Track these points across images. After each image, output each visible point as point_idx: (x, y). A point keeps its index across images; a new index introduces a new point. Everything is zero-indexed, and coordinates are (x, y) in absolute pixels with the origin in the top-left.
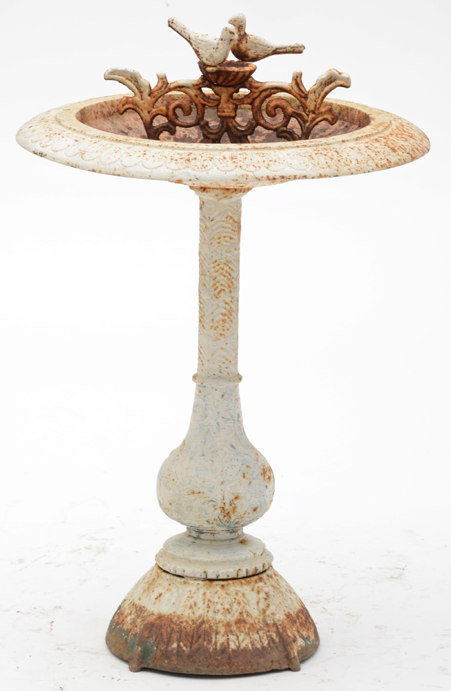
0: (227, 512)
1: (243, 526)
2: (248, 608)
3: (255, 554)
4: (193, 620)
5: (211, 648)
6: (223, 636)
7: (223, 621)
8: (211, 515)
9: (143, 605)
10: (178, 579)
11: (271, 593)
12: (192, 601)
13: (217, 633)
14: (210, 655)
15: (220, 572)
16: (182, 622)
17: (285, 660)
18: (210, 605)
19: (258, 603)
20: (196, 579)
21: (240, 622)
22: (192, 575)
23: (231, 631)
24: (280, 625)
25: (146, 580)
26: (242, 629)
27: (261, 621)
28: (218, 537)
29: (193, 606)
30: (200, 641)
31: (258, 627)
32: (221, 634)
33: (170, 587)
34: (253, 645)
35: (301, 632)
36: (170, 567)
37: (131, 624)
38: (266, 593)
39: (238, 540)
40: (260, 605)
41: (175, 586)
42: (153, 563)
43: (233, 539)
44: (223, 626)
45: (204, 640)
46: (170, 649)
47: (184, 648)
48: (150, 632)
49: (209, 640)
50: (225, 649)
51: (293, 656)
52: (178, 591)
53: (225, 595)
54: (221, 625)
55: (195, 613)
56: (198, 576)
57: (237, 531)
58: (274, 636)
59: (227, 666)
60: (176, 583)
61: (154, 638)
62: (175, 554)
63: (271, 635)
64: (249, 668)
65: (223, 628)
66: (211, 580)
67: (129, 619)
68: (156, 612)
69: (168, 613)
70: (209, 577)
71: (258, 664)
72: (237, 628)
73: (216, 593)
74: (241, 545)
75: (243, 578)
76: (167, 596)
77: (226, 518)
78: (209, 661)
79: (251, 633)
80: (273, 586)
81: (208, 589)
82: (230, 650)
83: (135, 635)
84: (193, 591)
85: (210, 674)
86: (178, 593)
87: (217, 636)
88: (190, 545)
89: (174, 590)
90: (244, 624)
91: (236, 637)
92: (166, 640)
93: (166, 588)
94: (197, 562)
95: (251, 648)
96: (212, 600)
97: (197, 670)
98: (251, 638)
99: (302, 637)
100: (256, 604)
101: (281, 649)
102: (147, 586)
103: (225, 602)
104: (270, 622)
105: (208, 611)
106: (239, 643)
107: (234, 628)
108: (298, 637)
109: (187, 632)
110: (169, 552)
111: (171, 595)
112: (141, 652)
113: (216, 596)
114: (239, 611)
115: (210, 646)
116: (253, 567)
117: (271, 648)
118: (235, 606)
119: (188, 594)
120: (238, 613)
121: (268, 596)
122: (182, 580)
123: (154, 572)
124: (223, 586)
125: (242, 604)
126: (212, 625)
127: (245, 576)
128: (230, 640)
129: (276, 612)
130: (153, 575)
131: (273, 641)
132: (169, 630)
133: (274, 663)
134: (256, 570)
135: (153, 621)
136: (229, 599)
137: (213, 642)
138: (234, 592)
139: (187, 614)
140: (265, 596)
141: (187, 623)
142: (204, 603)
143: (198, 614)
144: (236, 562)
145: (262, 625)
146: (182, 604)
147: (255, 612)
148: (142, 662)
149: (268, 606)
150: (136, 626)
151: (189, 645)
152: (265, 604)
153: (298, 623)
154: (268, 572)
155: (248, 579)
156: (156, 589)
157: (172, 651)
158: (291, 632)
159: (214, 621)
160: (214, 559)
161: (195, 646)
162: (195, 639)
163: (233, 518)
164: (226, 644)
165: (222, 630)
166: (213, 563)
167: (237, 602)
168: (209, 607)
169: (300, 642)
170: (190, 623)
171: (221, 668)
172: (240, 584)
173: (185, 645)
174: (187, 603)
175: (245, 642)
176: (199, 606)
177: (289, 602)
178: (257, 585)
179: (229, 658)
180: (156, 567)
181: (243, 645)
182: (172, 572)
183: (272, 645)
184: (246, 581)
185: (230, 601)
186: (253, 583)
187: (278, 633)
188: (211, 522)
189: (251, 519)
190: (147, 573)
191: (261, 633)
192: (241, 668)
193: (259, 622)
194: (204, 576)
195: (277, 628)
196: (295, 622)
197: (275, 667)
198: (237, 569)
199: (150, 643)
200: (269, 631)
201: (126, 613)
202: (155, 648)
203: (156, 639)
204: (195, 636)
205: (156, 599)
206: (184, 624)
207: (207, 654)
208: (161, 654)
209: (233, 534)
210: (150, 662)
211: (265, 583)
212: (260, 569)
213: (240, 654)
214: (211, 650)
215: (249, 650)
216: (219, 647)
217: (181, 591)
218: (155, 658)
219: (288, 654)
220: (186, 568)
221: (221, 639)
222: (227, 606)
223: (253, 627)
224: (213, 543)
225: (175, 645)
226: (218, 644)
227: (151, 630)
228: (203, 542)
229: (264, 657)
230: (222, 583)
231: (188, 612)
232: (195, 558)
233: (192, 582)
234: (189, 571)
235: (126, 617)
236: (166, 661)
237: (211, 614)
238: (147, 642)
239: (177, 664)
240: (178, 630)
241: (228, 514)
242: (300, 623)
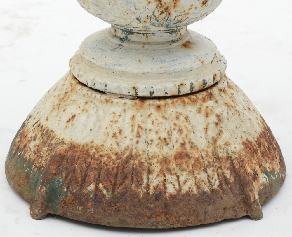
0: (165, 7)
1: (187, 24)
2: (192, 137)
3: (203, 62)
4: (116, 154)
5: (141, 192)
6: (158, 175)
7: (158, 156)
8: (142, 10)
9: (51, 128)
10: (98, 95)
11: (225, 115)
12: (115, 128)
13: (150, 172)
14: (139, 201)
15: (155, 88)
16: (102, 156)
17: (242, 205)
18: (141, 133)
19: (206, 129)
20: (121, 97)
21: (181, 156)
22: (117, 92)
23: (169, 170)
24: (236, 159)
25: (57, 93)
26: (184, 166)
27: (210, 154)
28: (152, 39)
29: (118, 134)
30: (126, 182)
31: (206, 162)
32: (155, 173)
33: (87, 107)
34: (198, 188)
35: (263, 164)
36: (88, 78)
37: (34, 152)
38: (218, 116)
39: (180, 43)
40: (209, 132)
41: (93, 106)
42: (66, 69)
43: (173, 41)
44: (157, 162)
45: (132, 181)
46: (85, 191)
47: (105, 192)
48: (58, 167)
49: (138, 181)
50: (160, 193)
51: (253, 200)
52: (97, 112)
53: (161, 120)
54: (155, 160)
55: (121, 144)
56: (125, 92)
57: (179, 31)
58: (228, 173)
59: (163, 216)
60: (95, 101)
61: (64, 175)
62: (94, 61)
63: (223, 173)
64: (193, 218)
65: (158, 165)
66: (143, 99)
67: (32, 145)
68: (68, 140)
69: (83, 142)
70: (140, 94)
71: (206, 213)
72: (177, 165)
73: (149, 116)
74: (184, 49)
75: (186, 95)
76: (82, 118)
77: (163, 15)
78: (139, 210)
79: (196, 172)
80: (227, 105)
81: (138, 110)
82: (167, 195)
83: (39, 168)
84: (118, 114)
85: (139, 227)
86: (98, 116)
87: (150, 176)
88: (114, 49)
89: (92, 112)
90: (187, 159)
91: (175, 177)
92: (80, 180)
93: (82, 108)
94: (123, 73)
95: (195, 192)
96: (143, 126)
97: (122, 221)
98: (196, 178)
99: (265, 171)
100: (204, 131)
101: (236, 192)
102: (57, 102)
103: (162, 129)
104: (222, 154)
105: (137, 142)
106: (180, 185)
107: (173, 165)
108: (259, 172)
109: (108, 169)
110: (86, 57)
111: (88, 118)
112: (46, 193)
113: (149, 121)
114: (181, 141)
115: (139, 190)
116: (201, 81)
117: (224, 191)
118: (175, 135)
119: (111, 118)
120: (179, 144)
121: (220, 120)
122: (104, 97)
123: (67, 82)
124: (159, 107)
125: (185, 132)
126: (143, 160)
127: (189, 92)
128: (168, 182)
129: (231, 141)
130: (66, 86)
131: (226, 180)
132: (84, 166)
133: (227, 211)
134: (204, 83)
135: (63, 152)
136: (168, 125)
137: (144, 185)
138: (174, 115)
139: (109, 146)
140: (216, 120)
141: (109, 157)
142: (132, 131)
143: (123, 146)
144: (177, 74)
145: (211, 161)
146: (102, 131)
147: (202, 143)
148: (47, 207)
149: (220, 133)
150: (42, 157)
151: (111, 187)
152: (217, 131)
153: (259, 153)
154: (220, 86)
155: (193, 97)
156: (68, 107)
157: (88, 194)
158: (251, 167)
159: (145, 155)
160: (146, 71)
161: (119, 189)
162: (119, 180)
163: (174, 14)
164: (162, 187)
165: (156, 168)
166: (145, 76)
167: (177, 128)
168: (139, 136)
169: (263, 179)
170: (113, 157)
171: (154, 220)
172: (182, 104)
173: (105, 188)
174: (109, 130)
175: (188, 184)
176: (126, 135)
177: (248, 124)
178: (205, 105)
179: (166, 206)
180: (70, 76)
181: (185, 189)
182: (90, 85)
183: (224, 186)
184: (190, 99)
185: (168, 128)
186: (200, 102)
187: (233, 169)
188: (143, 20)
189: (199, 15)
190: (58, 83)
191: (210, 171)
192: (181, 219)
193: (207, 155)
194: (132, 93)
195: (232, 163)
196: (256, 152)
197: (228, 216)
198: (178, 83)
199: (59, 181)
200: (220, 168)
201: (29, 136)
202: (65, 190)
203: (66, 177)
204: (119, 175)
205: (68, 122)
206: (105, 158)
207: (136, 201)
208: (73, 198)
209: (174, 35)
210: (58, 207)
211: (216, 102)
212: (210, 82)
213: (181, 199)
214: (141, 195)
215: (194, 194)
216: (151, 191)
217: (101, 113)
218: (65, 203)
219: (246, 198)
220: (108, 82)
221: (155, 181)
222: (164, 135)
223: (200, 164)
224: (147, 46)
225: (92, 187)
226: (151, 188)
227: (60, 164)
228: (132, 45)
229: (214, 203)
230: (157, 102)
231: (110, 142)
232: (121, 68)
233: (117, 100)
234: (112, 86)
235: (29, 141)
236: (80, 208)
237: (141, 146)
238: (54, 180)
239: (94, 212)
240: (96, 166)
241: (167, 9)
242: (262, 152)
